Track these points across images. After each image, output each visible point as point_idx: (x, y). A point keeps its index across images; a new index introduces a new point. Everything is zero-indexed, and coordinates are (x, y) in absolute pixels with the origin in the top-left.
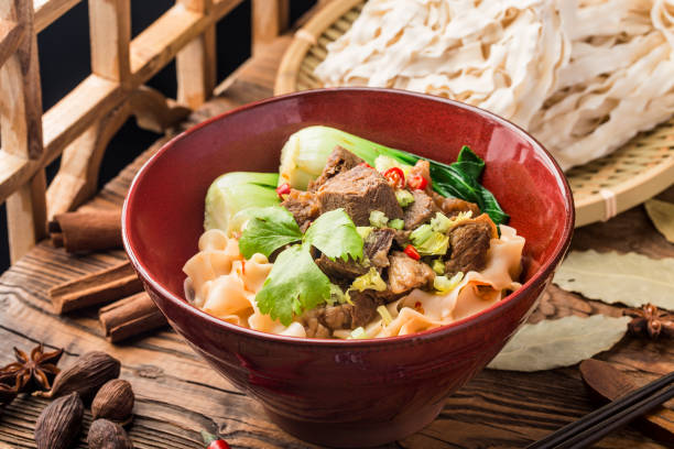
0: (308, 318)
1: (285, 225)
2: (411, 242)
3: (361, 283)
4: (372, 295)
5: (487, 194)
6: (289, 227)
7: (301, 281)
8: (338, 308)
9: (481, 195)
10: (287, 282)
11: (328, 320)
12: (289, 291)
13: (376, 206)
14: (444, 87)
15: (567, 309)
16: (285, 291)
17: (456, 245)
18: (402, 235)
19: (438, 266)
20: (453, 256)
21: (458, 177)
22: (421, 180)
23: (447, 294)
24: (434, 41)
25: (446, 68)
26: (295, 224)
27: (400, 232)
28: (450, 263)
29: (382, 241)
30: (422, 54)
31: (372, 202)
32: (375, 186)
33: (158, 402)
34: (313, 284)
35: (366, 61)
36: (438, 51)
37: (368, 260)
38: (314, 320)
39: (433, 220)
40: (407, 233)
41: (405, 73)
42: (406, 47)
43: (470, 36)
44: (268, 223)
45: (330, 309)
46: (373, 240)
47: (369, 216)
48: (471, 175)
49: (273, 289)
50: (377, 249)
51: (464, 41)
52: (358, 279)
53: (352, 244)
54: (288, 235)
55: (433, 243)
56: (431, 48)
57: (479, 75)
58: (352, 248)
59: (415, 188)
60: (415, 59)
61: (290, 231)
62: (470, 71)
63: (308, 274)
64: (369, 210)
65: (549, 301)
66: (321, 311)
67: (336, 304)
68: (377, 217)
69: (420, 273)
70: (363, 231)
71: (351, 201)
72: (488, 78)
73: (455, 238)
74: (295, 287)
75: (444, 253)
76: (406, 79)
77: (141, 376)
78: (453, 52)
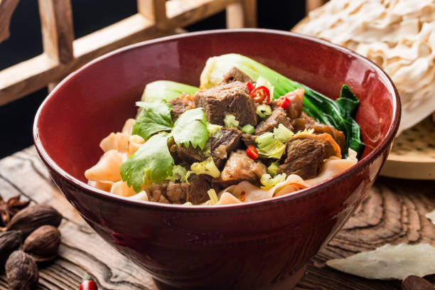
0: (154, 190)
1: (162, 116)
2: (255, 145)
3: (198, 168)
4: (210, 180)
5: (356, 126)
6: (165, 118)
7: (153, 158)
8: (177, 184)
9: (351, 126)
10: (144, 158)
11: (169, 194)
12: (144, 165)
13: (231, 111)
14: (380, 52)
15: (429, 239)
16: (142, 164)
17: (290, 152)
18: (250, 138)
19: (273, 167)
20: (286, 161)
21: (335, 110)
22: (284, 100)
23: (268, 189)
24: (383, 16)
25: (388, 38)
26: (169, 116)
27: (247, 135)
28: (283, 166)
29: (227, 138)
30: (371, 25)
31: (228, 106)
32: (233, 95)
33: (80, 251)
34: (161, 163)
35: (333, 26)
36: (383, 24)
37: (210, 151)
38: (158, 192)
39: (275, 130)
40: (253, 137)
41: (357, 39)
42: (360, 18)
43: (410, 15)
44: (150, 113)
45: (172, 185)
46: (219, 136)
47: (224, 117)
48: (346, 110)
49: (133, 163)
50: (220, 143)
51: (405, 18)
52: (195, 164)
53: (197, 135)
54: (162, 124)
55: (273, 147)
56: (379, 21)
57: (410, 46)
58: (196, 138)
59: (279, 106)
60: (366, 28)
61: (164, 122)
62: (405, 42)
63: (159, 154)
64: (225, 113)
65: (418, 231)
66: (164, 185)
67: (177, 181)
68: (230, 119)
69: (247, 168)
70: (213, 128)
71: (210, 102)
72: (415, 48)
73: (292, 147)
74: (148, 164)
75: (279, 157)
76: (357, 43)
77: (81, 231)
78: (395, 26)
